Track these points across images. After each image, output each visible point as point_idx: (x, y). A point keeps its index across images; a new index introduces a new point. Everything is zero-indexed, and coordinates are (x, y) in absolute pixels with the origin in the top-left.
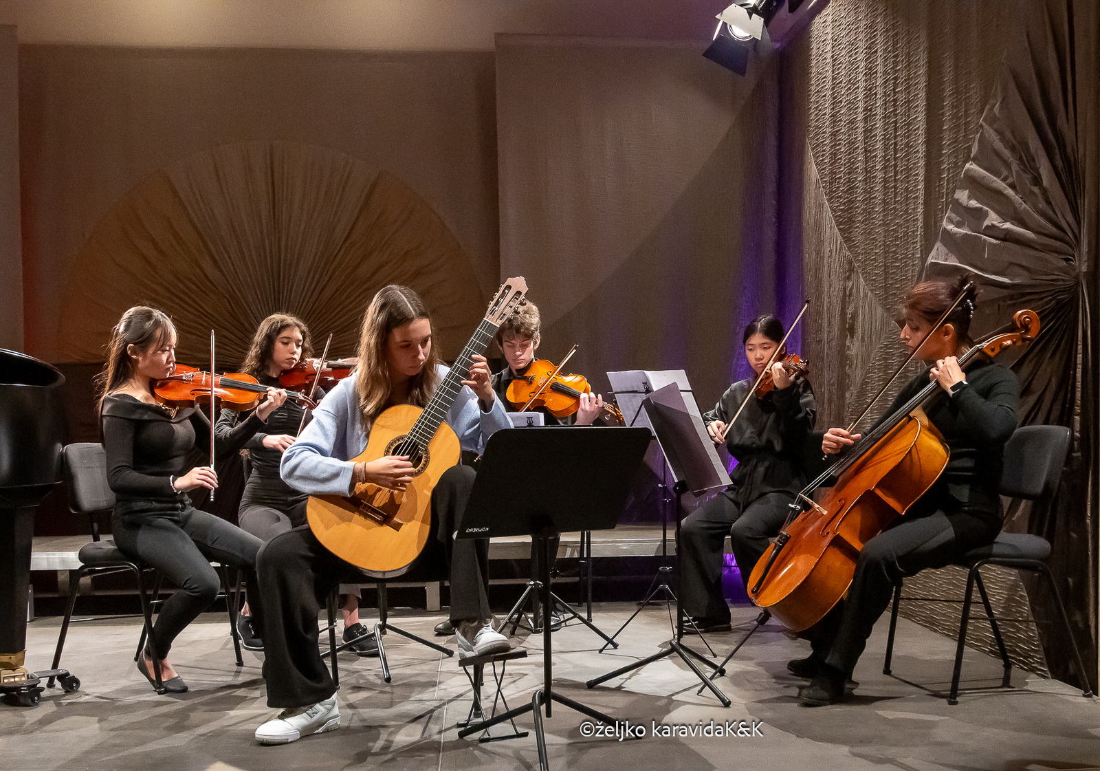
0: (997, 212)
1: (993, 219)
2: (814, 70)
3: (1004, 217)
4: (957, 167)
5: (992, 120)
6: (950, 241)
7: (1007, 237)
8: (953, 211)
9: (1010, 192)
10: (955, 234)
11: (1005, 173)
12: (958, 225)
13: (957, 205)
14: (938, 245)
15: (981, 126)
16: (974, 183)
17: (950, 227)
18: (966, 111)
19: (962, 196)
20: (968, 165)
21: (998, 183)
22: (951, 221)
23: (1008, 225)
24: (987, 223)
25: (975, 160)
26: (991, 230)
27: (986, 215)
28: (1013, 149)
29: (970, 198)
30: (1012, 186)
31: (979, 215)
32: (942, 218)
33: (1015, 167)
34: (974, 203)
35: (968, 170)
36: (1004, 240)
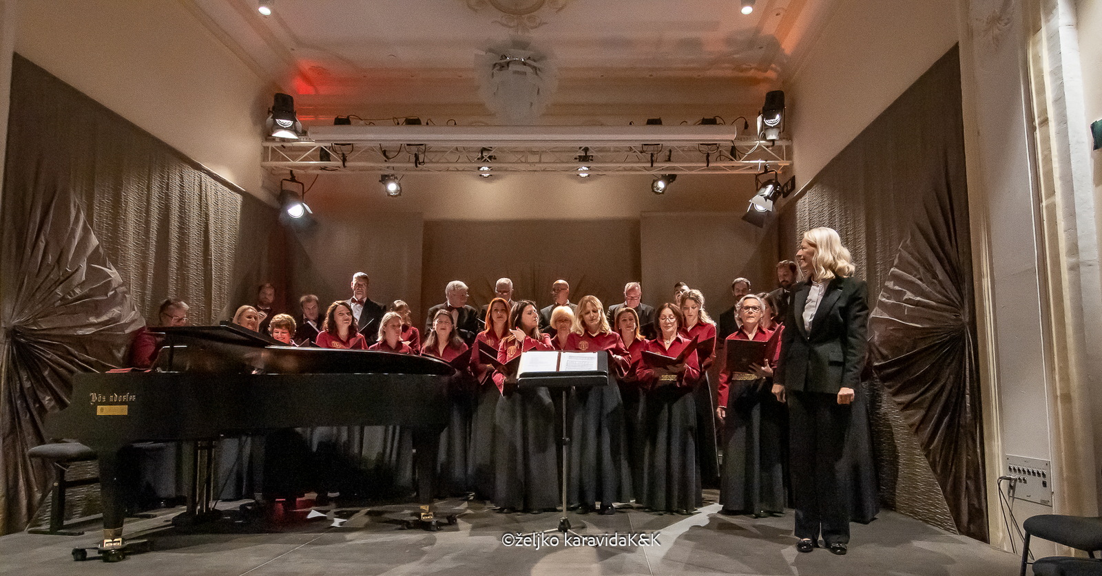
0: (912, 292)
1: (909, 295)
2: (798, 224)
3: (916, 294)
4: (886, 270)
5: (905, 247)
6: (883, 306)
7: (917, 304)
8: (884, 291)
9: (920, 282)
10: (887, 303)
11: (915, 273)
12: (888, 298)
13: (887, 289)
14: (876, 308)
15: (900, 250)
16: (895, 278)
17: (884, 299)
18: (890, 243)
19: (890, 284)
20: (892, 269)
21: (911, 278)
22: (884, 296)
23: (918, 298)
24: (905, 297)
25: (896, 267)
26: (908, 301)
27: (905, 293)
28: (919, 261)
29: (894, 285)
30: (921, 279)
31: (901, 293)
32: (878, 295)
33: (921, 270)
34: (897, 288)
35: (893, 271)
36: (917, 305)
